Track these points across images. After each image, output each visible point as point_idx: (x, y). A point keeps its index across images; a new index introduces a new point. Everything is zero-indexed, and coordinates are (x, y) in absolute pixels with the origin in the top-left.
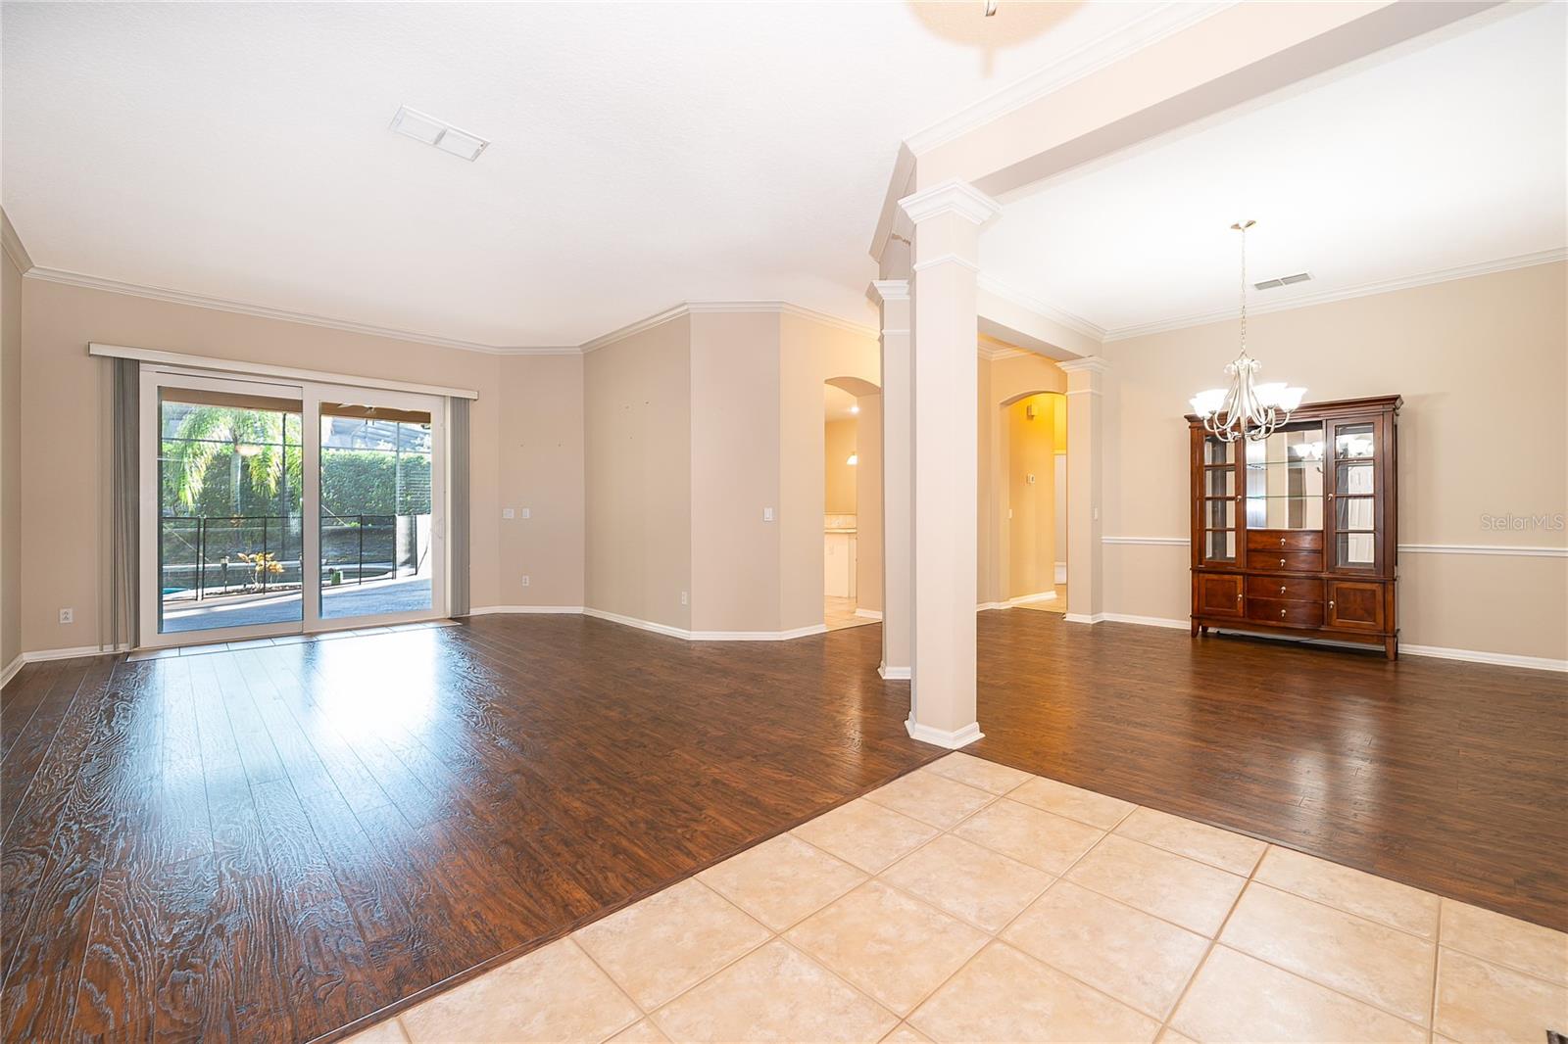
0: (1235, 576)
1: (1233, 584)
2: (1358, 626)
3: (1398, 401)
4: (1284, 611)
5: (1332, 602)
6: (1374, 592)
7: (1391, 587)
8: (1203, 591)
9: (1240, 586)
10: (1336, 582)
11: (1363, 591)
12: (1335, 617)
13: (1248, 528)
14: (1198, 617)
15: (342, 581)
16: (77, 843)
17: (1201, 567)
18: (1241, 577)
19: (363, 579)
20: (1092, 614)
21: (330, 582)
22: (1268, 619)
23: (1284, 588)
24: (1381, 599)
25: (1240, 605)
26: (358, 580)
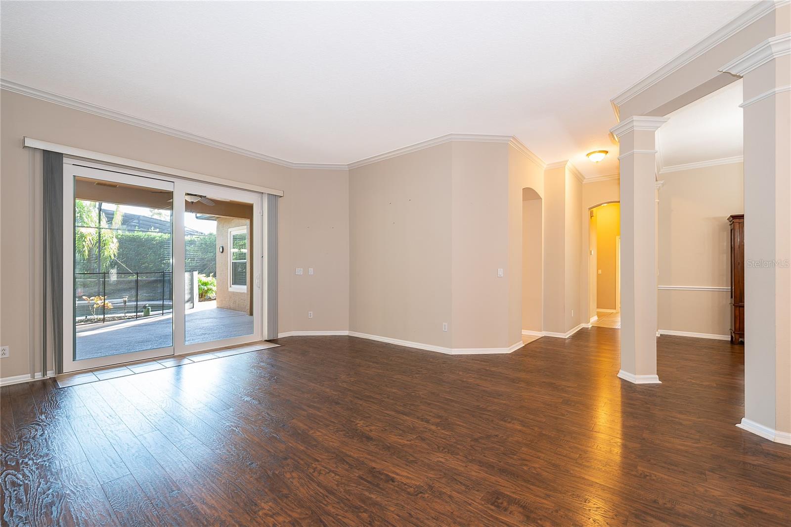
15: (151, 313)
16: (37, 472)
19: (164, 311)
21: (143, 314)
26: (161, 312)
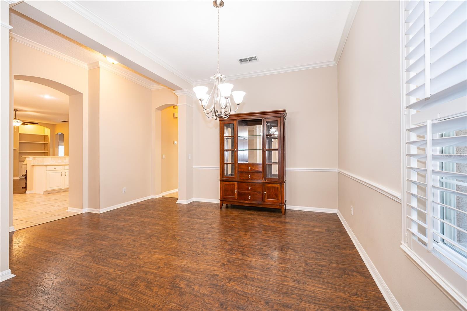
0: (234, 182)
1: (233, 186)
2: (273, 202)
3: (285, 112)
4: (250, 197)
5: (265, 192)
6: (278, 188)
7: (283, 186)
8: (224, 189)
9: (236, 186)
10: (266, 184)
11: (274, 187)
12: (266, 198)
13: (239, 162)
14: (222, 200)
17: (223, 179)
18: (236, 183)
20: (187, 200)
22: (245, 200)
23: (250, 187)
24: (280, 190)
25: (236, 194)
